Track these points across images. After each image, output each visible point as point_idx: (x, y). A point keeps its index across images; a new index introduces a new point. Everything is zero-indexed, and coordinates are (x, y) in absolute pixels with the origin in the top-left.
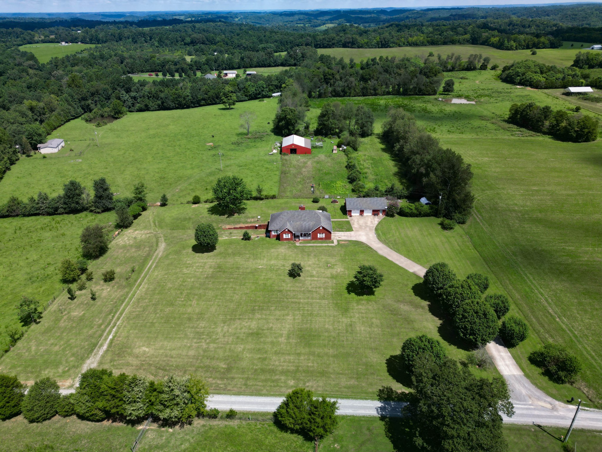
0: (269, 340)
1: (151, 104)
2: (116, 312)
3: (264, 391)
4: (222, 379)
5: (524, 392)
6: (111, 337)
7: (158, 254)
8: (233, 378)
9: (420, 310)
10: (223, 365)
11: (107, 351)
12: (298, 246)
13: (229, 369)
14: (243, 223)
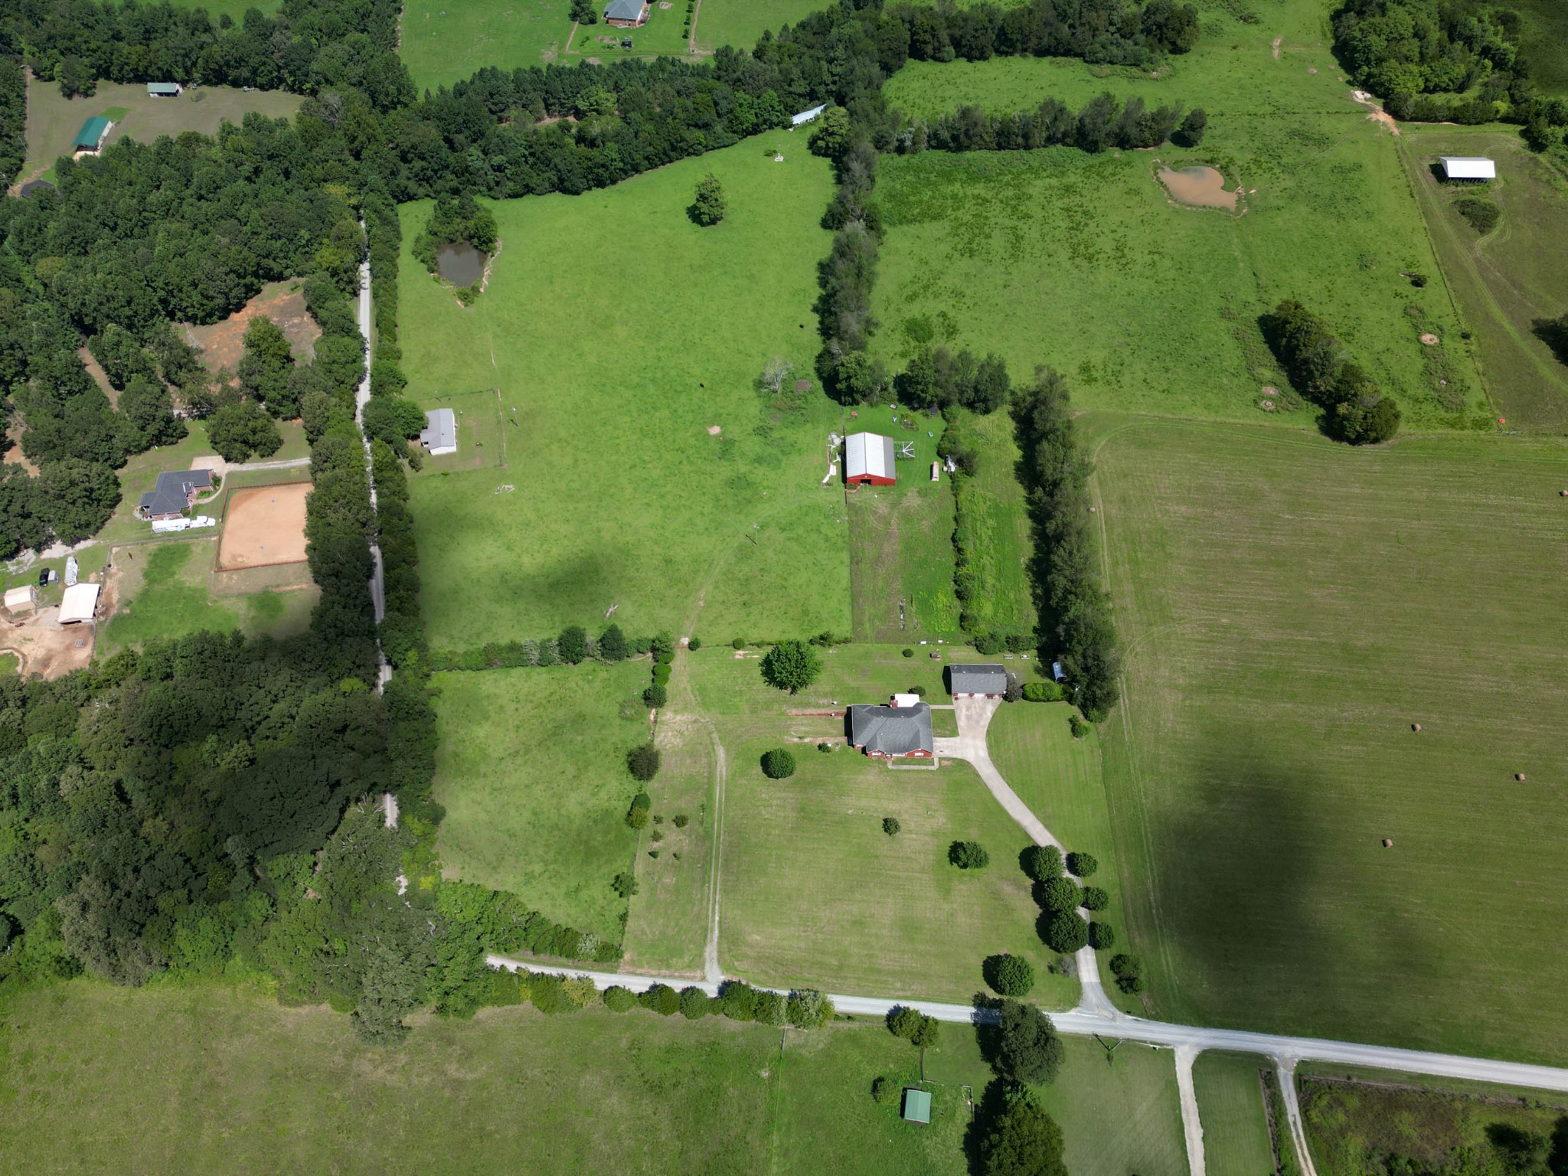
0: (873, 931)
1: (535, 181)
2: (709, 882)
3: (875, 994)
4: (836, 977)
5: (1094, 1000)
6: (717, 918)
7: (721, 774)
8: (846, 978)
9: (1022, 893)
10: (834, 962)
11: (720, 937)
12: (892, 770)
13: (841, 967)
14: (815, 707)
